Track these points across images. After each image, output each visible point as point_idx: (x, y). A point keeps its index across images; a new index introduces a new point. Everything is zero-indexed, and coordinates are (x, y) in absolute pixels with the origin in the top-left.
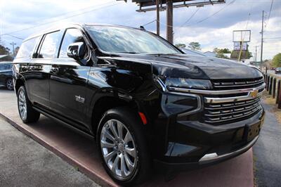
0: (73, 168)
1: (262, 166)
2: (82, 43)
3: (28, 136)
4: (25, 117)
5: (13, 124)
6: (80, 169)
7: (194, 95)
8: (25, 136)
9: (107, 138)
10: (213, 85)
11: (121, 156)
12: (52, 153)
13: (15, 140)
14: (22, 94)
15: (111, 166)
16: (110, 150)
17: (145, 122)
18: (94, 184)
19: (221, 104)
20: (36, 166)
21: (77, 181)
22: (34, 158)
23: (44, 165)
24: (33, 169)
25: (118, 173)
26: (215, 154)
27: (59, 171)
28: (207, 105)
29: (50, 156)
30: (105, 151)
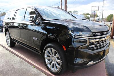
0: (32, 67)
1: (108, 64)
2: (35, 15)
3: (11, 52)
4: (9, 45)
5: (4, 48)
6: (35, 67)
7: (85, 39)
8: (10, 53)
9: (47, 55)
10: (93, 34)
11: (54, 62)
12: (22, 60)
13: (6, 55)
14: (8, 35)
15: (49, 66)
16: (49, 60)
17: (65, 49)
18: (42, 73)
19: (95, 42)
20: (17, 66)
21: (35, 73)
22: (15, 62)
23: (20, 66)
24: (16, 67)
25: (53, 69)
26: (93, 62)
27: (27, 68)
28: (90, 42)
29: (22, 61)
30: (46, 60)
